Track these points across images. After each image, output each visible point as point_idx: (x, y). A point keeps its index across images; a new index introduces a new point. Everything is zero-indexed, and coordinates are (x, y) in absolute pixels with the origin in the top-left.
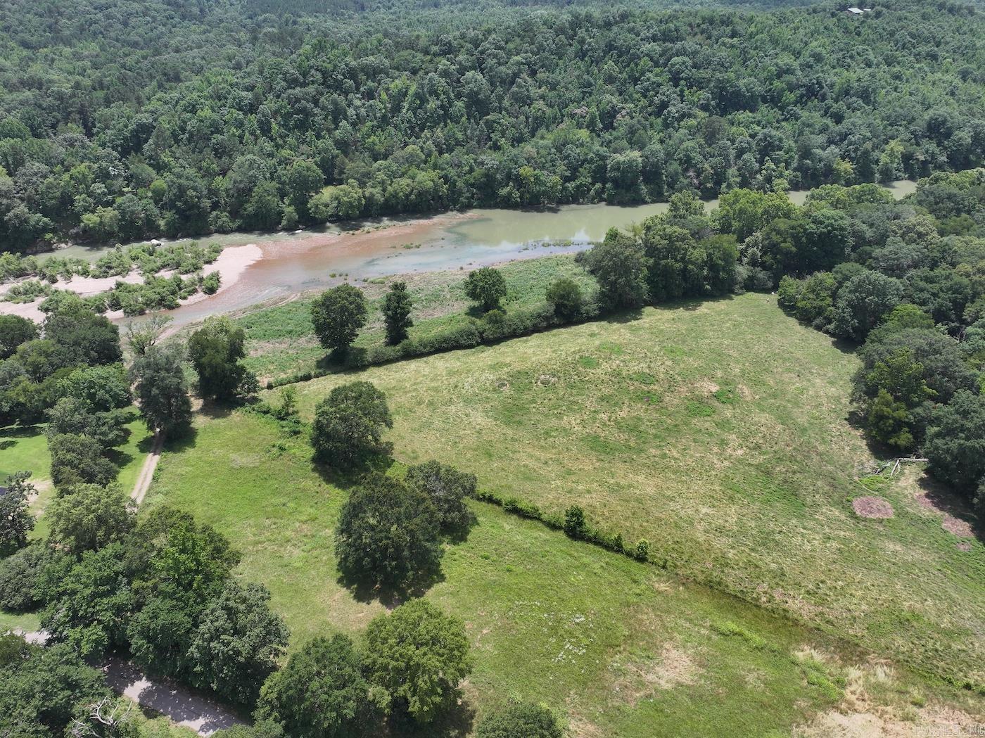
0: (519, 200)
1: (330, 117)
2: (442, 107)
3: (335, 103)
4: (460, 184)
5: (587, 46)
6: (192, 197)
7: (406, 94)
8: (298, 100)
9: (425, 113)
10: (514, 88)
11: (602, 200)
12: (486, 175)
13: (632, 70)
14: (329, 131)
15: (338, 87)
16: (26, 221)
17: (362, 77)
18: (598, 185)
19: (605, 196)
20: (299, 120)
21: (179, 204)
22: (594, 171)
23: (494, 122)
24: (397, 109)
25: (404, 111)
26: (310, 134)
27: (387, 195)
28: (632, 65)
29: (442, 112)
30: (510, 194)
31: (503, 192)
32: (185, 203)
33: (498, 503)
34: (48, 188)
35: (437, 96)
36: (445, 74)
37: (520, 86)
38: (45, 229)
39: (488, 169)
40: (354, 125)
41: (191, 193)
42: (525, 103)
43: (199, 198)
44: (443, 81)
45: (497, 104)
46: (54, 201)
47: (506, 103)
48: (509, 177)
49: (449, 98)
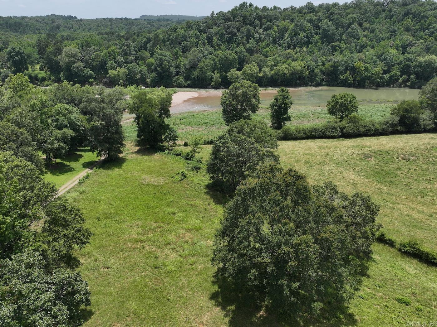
0: (352, 81)
1: (245, 38)
2: (307, 37)
3: (248, 30)
4: (316, 70)
5: (393, 13)
6: (165, 65)
7: (287, 30)
8: (229, 27)
9: (297, 40)
10: (350, 30)
11: (406, 86)
12: (333, 66)
13: (422, 24)
14: (244, 44)
15: (251, 23)
16: (82, 71)
17: (264, 21)
18: (405, 77)
19: (408, 84)
20: (228, 37)
21: (158, 69)
22: (402, 68)
23: (336, 46)
24: (282, 37)
25: (286, 38)
26: (233, 45)
27: (272, 72)
28: (423, 21)
29: (307, 40)
30: (347, 78)
31: (342, 77)
32: (162, 69)
33: (391, 244)
34: (95, 56)
35: (305, 31)
36: (310, 21)
37: (353, 29)
38: (90, 77)
39: (335, 63)
40: (257, 42)
41: (166, 63)
42: (355, 38)
43: (169, 67)
44: (309, 24)
45: (339, 37)
46: (97, 63)
47: (344, 37)
48: (347, 69)
49: (311, 33)
